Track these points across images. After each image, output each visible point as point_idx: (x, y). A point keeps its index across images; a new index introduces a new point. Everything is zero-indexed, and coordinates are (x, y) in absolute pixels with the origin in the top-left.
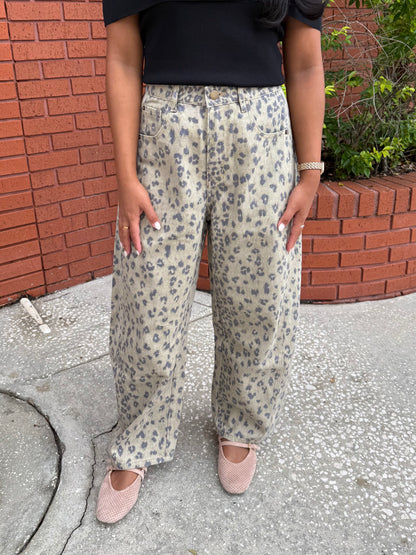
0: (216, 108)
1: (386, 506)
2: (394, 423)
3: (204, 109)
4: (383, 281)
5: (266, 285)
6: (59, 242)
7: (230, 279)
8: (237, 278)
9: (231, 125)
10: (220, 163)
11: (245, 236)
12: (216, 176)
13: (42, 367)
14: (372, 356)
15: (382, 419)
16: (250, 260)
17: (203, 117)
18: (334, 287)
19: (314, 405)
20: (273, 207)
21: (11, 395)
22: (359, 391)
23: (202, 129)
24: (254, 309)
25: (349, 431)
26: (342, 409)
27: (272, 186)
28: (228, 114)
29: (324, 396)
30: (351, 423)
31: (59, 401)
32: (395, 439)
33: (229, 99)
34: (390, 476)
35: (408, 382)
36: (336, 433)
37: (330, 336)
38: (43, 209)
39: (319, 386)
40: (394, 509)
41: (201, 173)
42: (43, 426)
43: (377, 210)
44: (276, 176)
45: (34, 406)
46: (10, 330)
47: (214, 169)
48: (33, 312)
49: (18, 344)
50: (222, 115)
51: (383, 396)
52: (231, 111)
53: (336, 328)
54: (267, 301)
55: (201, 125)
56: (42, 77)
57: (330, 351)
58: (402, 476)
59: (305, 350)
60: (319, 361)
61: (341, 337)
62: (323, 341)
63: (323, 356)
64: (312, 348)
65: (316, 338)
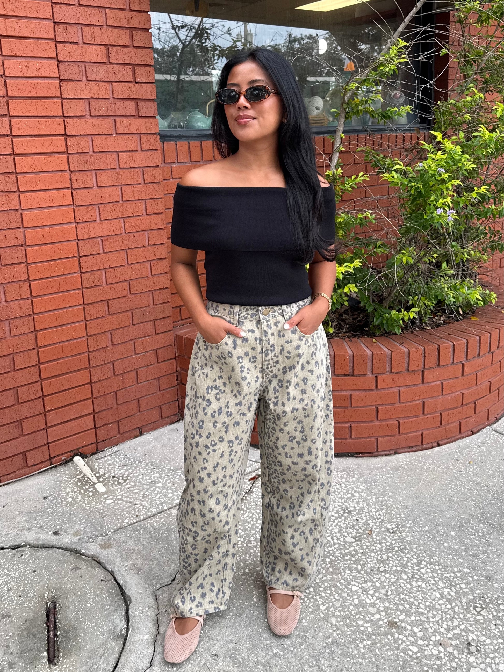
0: (268, 321)
1: (412, 644)
2: (423, 571)
3: (259, 322)
4: (420, 433)
5: (310, 448)
6: (110, 400)
7: (279, 446)
8: (286, 445)
9: (279, 332)
10: (272, 359)
11: (292, 412)
12: (270, 369)
13: (102, 525)
14: (407, 508)
15: (413, 568)
16: (296, 430)
17: (258, 328)
18: (373, 439)
19: (353, 556)
20: (312, 386)
21: (77, 552)
22: (394, 542)
23: (258, 337)
24: (300, 469)
25: (383, 579)
26: (377, 559)
27: (310, 371)
28: (276, 324)
29: (362, 548)
30: (385, 571)
31: (121, 556)
32: (424, 586)
33: (277, 314)
34: (417, 618)
35: (438, 532)
36: (371, 581)
37: (369, 490)
38: (98, 370)
39: (358, 538)
40: (419, 646)
41: (258, 369)
42: (109, 581)
43: (409, 366)
44: (313, 363)
45: (99, 563)
46: (68, 489)
47: (268, 365)
48: (87, 471)
49: (76, 503)
50: (272, 325)
51: (415, 546)
52: (278, 322)
53: (375, 481)
54: (310, 461)
55: (257, 334)
56: (101, 251)
57: (368, 504)
58: (428, 618)
59: (346, 504)
60: (358, 514)
61: (379, 491)
62: (362, 494)
63: (362, 509)
64: (353, 502)
65: (356, 491)
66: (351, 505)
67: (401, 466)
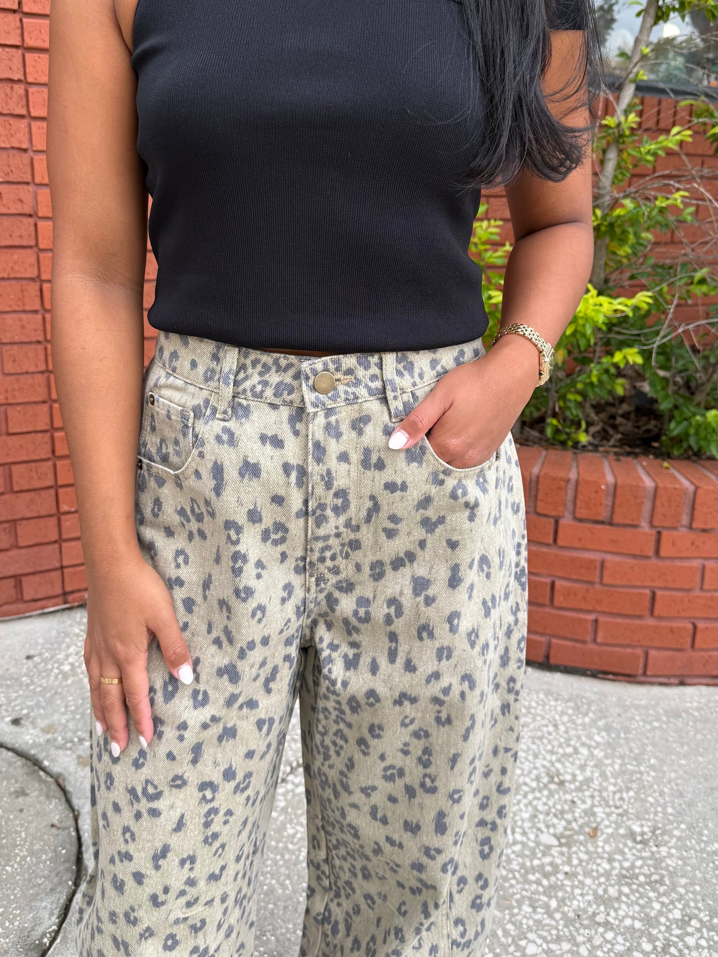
0: (329, 412)
3: (299, 414)
5: (441, 815)
7: (354, 787)
8: (374, 788)
9: (367, 452)
10: (338, 535)
11: (398, 702)
12: (329, 563)
14: (681, 795)
15: (669, 929)
16: (406, 753)
17: (296, 433)
18: (639, 651)
19: (545, 876)
22: (639, 863)
23: (294, 462)
24: (408, 862)
25: (597, 941)
26: (595, 893)
28: (359, 423)
29: (569, 862)
30: (607, 925)
33: (362, 392)
37: (611, 746)
39: (566, 840)
41: (291, 563)
47: (323, 550)
50: (345, 427)
51: (683, 881)
52: (365, 419)
53: (627, 730)
54: (439, 851)
55: (292, 451)
57: (603, 775)
59: (558, 765)
60: (579, 789)
61: (631, 750)
62: (596, 752)
63: (588, 781)
64: (572, 763)
65: (583, 744)
66: (567, 770)
67: (686, 711)
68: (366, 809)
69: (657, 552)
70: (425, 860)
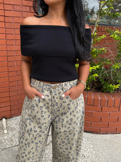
0: (55, 92)
3: (51, 92)
5: (71, 147)
7: (58, 144)
8: (61, 144)
9: (60, 97)
10: (56, 109)
11: (64, 132)
12: (55, 113)
16: (65, 139)
17: (51, 95)
18: (99, 128)
20: (74, 122)
23: (50, 99)
24: (66, 154)
27: (74, 115)
28: (59, 93)
33: (60, 89)
41: (50, 112)
44: (75, 112)
47: (54, 111)
50: (57, 94)
54: (71, 152)
55: (50, 97)
65: (89, 148)
66: (86, 154)
67: (107, 140)
68: (60, 147)
69: (102, 111)
70: (69, 154)
